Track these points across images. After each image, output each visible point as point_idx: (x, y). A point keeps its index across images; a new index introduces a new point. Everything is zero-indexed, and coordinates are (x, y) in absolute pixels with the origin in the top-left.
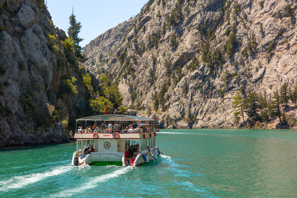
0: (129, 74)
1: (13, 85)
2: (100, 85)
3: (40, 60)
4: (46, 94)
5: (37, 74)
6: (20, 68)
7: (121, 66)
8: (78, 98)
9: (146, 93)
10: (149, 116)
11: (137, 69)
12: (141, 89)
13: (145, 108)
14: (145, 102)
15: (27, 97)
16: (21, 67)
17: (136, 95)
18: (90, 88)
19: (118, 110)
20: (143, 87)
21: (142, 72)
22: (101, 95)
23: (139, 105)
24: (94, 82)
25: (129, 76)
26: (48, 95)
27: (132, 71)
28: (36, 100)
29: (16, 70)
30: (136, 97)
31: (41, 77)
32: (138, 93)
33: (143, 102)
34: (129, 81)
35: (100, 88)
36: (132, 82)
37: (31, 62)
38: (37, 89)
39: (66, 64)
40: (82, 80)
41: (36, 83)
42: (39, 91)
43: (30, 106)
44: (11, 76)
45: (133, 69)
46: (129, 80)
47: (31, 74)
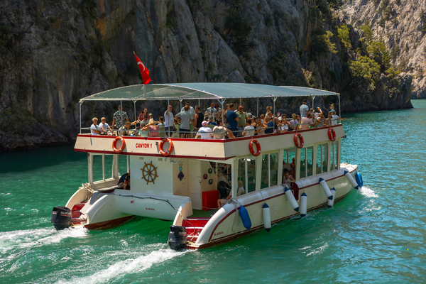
0: (388, 19)
1: (260, 46)
2: (361, 39)
3: (288, 11)
4: (299, 56)
5: (287, 30)
6: (266, 24)
7: (376, 8)
8: (332, 60)
9: (415, 48)
10: (419, 80)
11: (401, 11)
12: (406, 42)
13: (413, 69)
14: (412, 61)
15: (276, 61)
16: (267, 21)
17: (399, 50)
18: (348, 45)
19: (387, 74)
20: (409, 38)
21: (409, 16)
22: (363, 54)
23: (404, 64)
24: (353, 36)
25: (388, 23)
26: (300, 57)
27: (393, 15)
28: (287, 65)
29: (262, 26)
30: (399, 54)
31: (291, 34)
32: (402, 47)
33: (410, 60)
34: (388, 30)
35: (360, 44)
36: (392, 31)
37: (278, 14)
38: (287, 49)
39: (318, 14)
40: (337, 34)
41: (285, 43)
42: (290, 52)
43: (280, 72)
44: (256, 34)
45: (395, 11)
46: (388, 28)
47: (279, 30)
